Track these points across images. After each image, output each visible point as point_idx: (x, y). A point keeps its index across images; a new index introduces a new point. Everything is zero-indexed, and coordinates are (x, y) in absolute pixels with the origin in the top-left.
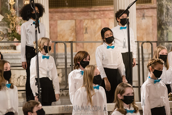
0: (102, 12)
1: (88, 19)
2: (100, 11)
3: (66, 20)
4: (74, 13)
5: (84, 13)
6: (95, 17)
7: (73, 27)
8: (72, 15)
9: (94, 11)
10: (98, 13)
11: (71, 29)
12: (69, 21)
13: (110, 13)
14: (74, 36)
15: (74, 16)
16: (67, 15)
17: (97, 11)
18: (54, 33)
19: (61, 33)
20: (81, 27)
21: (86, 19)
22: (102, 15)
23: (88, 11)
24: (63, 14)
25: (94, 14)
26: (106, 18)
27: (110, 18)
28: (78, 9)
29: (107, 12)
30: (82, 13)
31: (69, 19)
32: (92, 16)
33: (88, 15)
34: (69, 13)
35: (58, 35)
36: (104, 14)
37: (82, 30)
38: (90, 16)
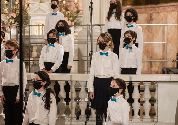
0: (163, 8)
1: (155, 13)
2: (162, 7)
3: (142, 13)
4: (147, 9)
5: (153, 9)
6: (159, 11)
7: (147, 18)
8: (146, 10)
9: (159, 7)
10: (161, 8)
11: (145, 20)
12: (144, 14)
13: (168, 8)
15: (147, 11)
16: (143, 10)
17: (160, 7)
21: (154, 13)
22: (163, 10)
23: (155, 7)
24: (141, 10)
25: (159, 9)
26: (165, 12)
27: (168, 12)
28: (149, 6)
29: (166, 7)
30: (152, 9)
31: (144, 13)
32: (158, 10)
33: (155, 10)
34: (144, 9)
36: (164, 9)
38: (156, 11)
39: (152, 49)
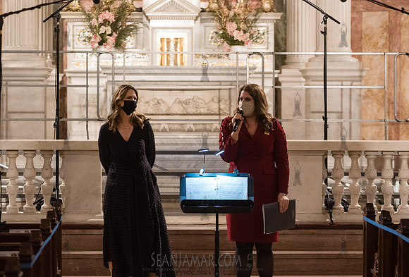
3: (376, 11)
7: (386, 23)
11: (382, 27)
14: (386, 37)
18: (357, 32)
19: (368, 32)
20: (398, 23)
35: (363, 36)
37: (398, 28)
39: (399, 94)
